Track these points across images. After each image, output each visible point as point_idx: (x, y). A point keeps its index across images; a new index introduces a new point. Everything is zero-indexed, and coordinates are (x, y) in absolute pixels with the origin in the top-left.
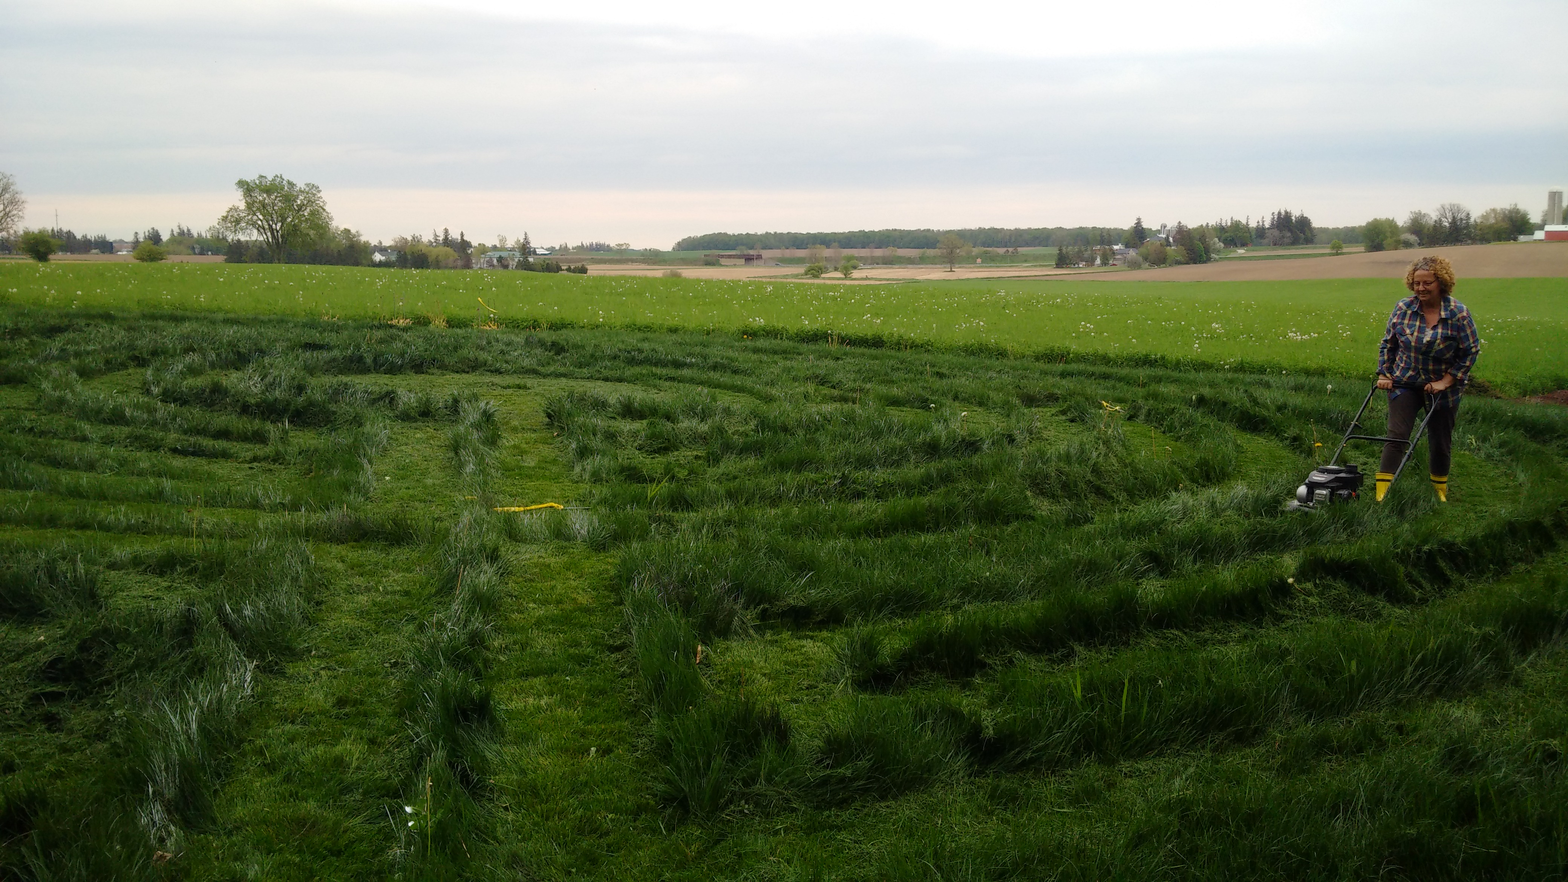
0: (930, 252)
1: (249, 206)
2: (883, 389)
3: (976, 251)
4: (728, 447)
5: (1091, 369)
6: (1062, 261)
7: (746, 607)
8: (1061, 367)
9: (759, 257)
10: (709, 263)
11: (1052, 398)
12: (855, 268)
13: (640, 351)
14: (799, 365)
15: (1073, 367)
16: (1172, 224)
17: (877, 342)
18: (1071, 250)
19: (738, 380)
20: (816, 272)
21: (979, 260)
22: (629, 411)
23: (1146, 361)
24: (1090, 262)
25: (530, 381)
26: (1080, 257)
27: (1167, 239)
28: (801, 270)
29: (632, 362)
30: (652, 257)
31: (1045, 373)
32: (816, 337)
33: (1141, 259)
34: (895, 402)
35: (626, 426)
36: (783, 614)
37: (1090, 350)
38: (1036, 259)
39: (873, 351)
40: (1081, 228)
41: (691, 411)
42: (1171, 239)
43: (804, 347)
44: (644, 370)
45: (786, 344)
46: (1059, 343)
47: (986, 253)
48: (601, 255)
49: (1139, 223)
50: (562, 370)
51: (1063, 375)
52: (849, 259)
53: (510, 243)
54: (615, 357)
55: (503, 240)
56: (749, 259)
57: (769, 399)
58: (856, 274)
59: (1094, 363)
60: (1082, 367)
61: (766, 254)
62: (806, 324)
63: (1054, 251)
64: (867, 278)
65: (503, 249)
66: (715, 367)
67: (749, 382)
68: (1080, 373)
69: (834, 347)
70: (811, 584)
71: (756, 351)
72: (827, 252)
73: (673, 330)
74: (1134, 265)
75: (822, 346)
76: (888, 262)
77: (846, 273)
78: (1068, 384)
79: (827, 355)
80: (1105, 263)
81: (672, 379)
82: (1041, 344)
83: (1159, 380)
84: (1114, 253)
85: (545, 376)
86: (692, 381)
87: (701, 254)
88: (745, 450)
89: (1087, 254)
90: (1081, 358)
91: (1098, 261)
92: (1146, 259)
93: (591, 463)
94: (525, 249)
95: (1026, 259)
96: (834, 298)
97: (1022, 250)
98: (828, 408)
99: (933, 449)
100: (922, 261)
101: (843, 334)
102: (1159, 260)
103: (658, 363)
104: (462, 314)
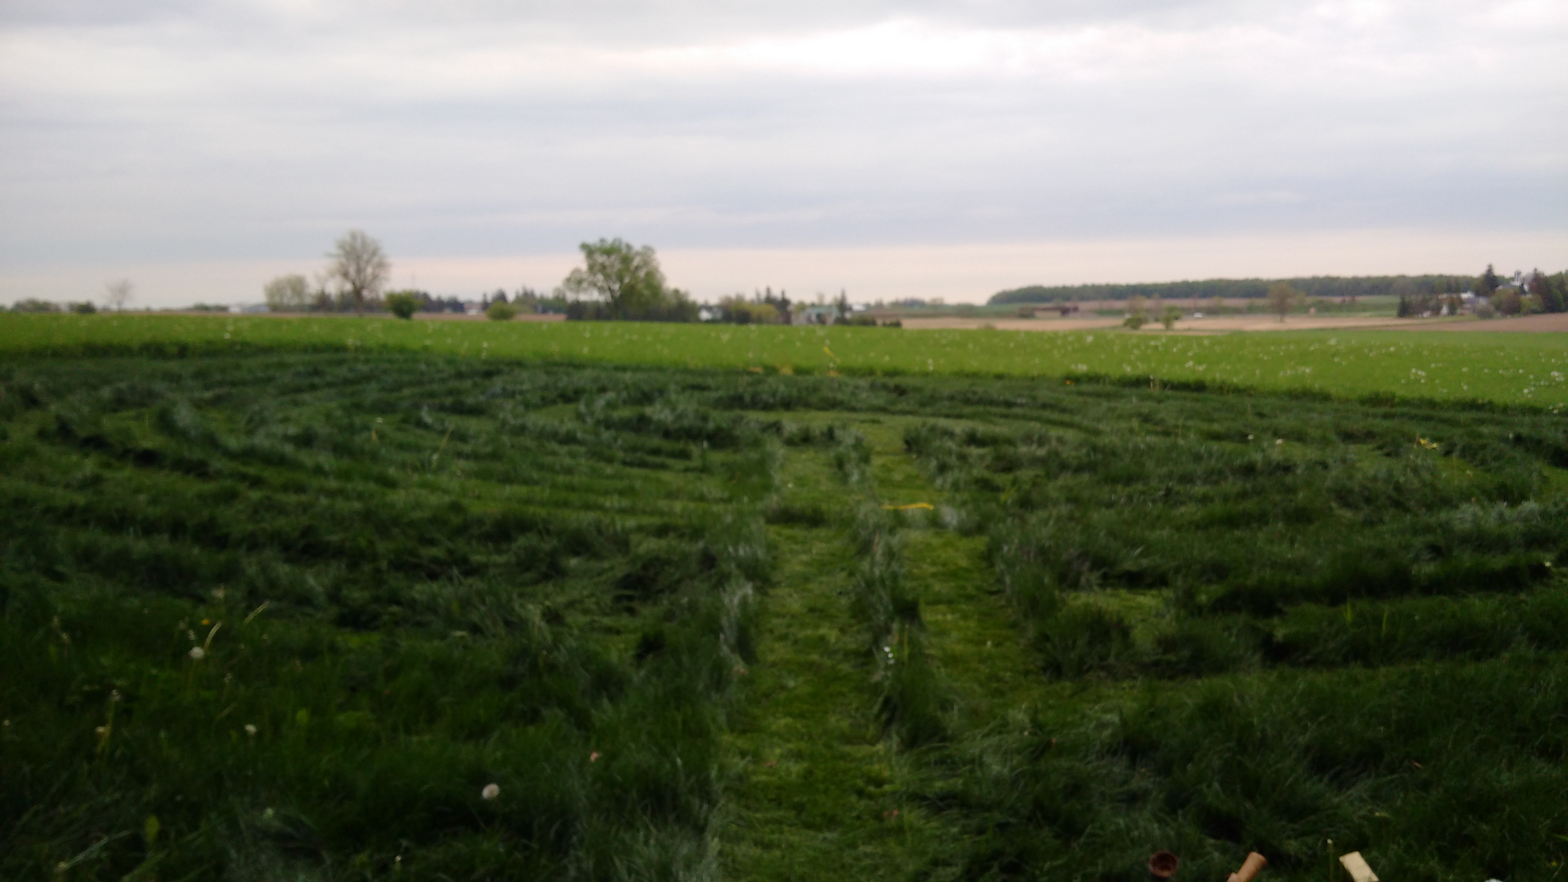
0: (1260, 302)
1: (591, 268)
2: (1205, 426)
3: (1309, 300)
4: (1064, 466)
5: (1414, 411)
6: (1405, 311)
7: (1091, 570)
8: (1382, 410)
9: (1076, 309)
10: (1025, 315)
11: (1369, 435)
12: (1177, 318)
13: (974, 393)
14: (1122, 405)
15: (1398, 410)
16: (1527, 270)
17: (1199, 387)
18: (1414, 299)
19: (1066, 418)
20: (1135, 323)
21: (1312, 310)
22: (973, 439)
23: (1472, 405)
24: (1436, 311)
25: (882, 417)
26: (1423, 307)
27: (1522, 286)
28: (1119, 321)
29: (967, 402)
30: (966, 311)
31: (1366, 415)
32: (1140, 382)
33: (1492, 308)
34: (1216, 437)
35: (974, 451)
36: (1120, 577)
37: (1416, 395)
38: (1377, 308)
39: (1195, 395)
40: (1426, 276)
41: (1028, 439)
42: (1526, 287)
43: (1127, 391)
44: (981, 409)
45: (1109, 388)
46: (1384, 388)
47: (1321, 302)
48: (916, 310)
49: (1490, 270)
50: (908, 408)
51: (1386, 416)
52: (1171, 309)
53: (828, 300)
54: (952, 398)
55: (821, 297)
56: (1065, 312)
57: (1097, 433)
58: (1178, 325)
59: (1419, 407)
60: (1405, 410)
61: (1083, 306)
62: (1128, 370)
63: (1396, 300)
64: (1189, 329)
65: (821, 306)
66: (1044, 406)
67: (1077, 419)
68: (1403, 415)
69: (1155, 391)
70: (1142, 555)
71: (1080, 394)
72: (1148, 303)
73: (999, 377)
74: (1484, 315)
75: (1144, 390)
76: (1212, 312)
77: (1168, 322)
78: (1386, 424)
79: (1150, 397)
80: (1452, 311)
81: (1006, 416)
82: (1366, 388)
83: (1482, 422)
84: (1462, 302)
85: (894, 413)
86: (1025, 418)
87: (1016, 307)
88: (1079, 470)
89: (1432, 303)
90: (1405, 402)
91: (1445, 310)
92: (1498, 308)
93: (950, 477)
94: (842, 306)
95: (1365, 308)
96: (1156, 347)
97: (1362, 299)
98: (1151, 439)
99: (1249, 470)
100: (1250, 311)
101: (1166, 378)
102: (1513, 308)
103: (992, 403)
104: (804, 364)
